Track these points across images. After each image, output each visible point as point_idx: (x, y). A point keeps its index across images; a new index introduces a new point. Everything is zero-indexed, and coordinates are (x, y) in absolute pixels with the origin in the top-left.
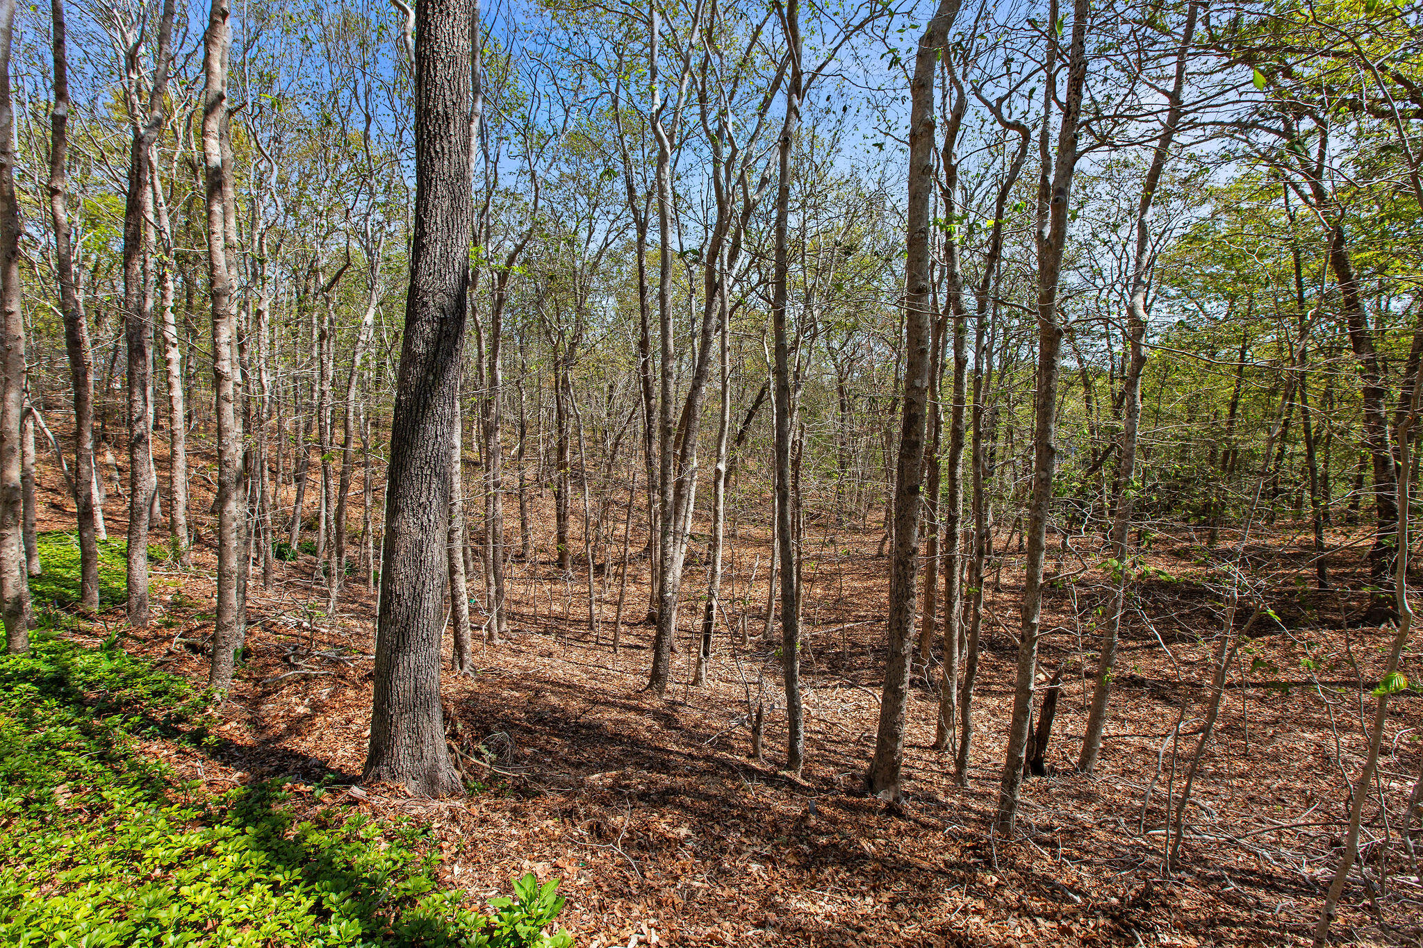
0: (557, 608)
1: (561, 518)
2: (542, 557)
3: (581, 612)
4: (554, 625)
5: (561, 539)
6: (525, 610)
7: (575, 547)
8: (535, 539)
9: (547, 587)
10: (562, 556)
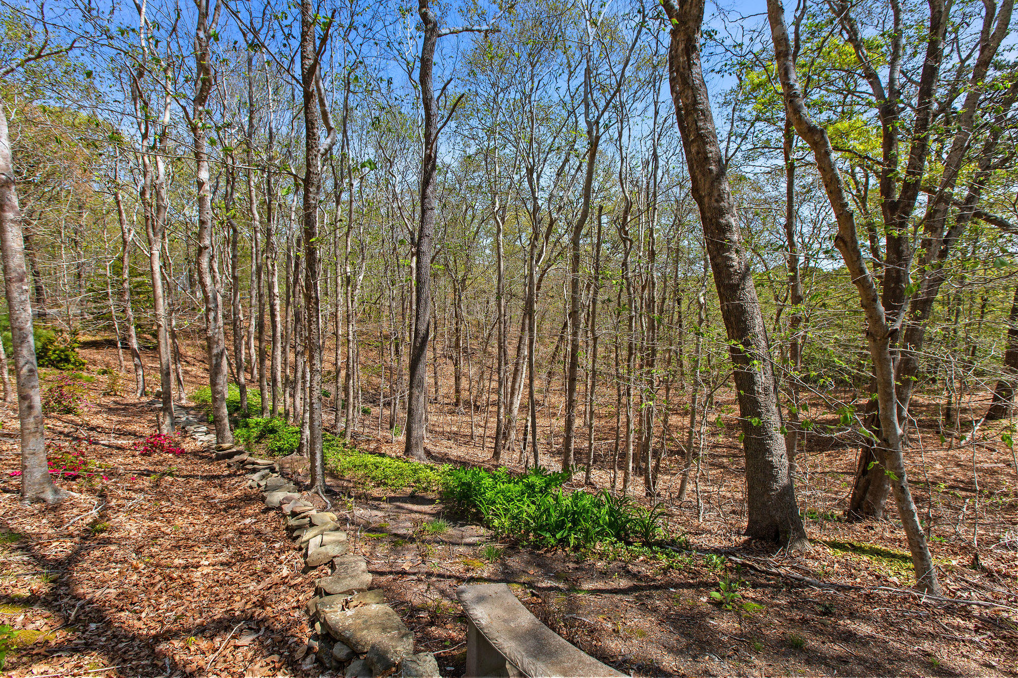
0: (455, 429)
1: (457, 379)
2: (446, 401)
3: (467, 431)
4: (454, 436)
5: (457, 391)
6: (437, 429)
7: (464, 395)
8: (442, 391)
9: (449, 418)
10: (458, 400)
